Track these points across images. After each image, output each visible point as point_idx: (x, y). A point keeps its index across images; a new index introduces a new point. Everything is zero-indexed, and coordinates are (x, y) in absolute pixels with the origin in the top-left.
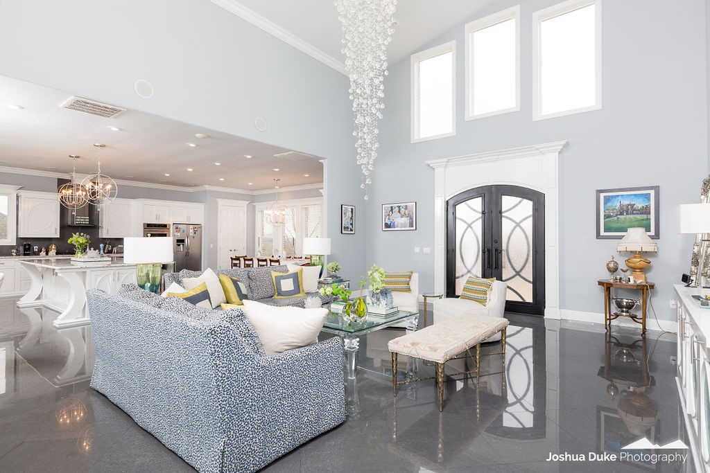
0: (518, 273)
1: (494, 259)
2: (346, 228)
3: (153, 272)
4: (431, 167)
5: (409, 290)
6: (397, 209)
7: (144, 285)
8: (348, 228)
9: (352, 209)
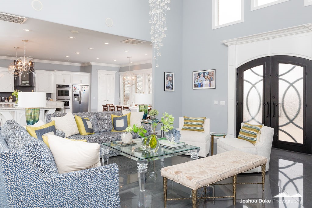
0: (291, 121)
1: (272, 110)
2: (168, 88)
3: (34, 113)
4: (226, 45)
5: (202, 130)
6: (203, 74)
7: (29, 121)
8: (169, 87)
9: (172, 75)
